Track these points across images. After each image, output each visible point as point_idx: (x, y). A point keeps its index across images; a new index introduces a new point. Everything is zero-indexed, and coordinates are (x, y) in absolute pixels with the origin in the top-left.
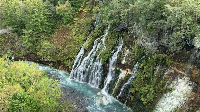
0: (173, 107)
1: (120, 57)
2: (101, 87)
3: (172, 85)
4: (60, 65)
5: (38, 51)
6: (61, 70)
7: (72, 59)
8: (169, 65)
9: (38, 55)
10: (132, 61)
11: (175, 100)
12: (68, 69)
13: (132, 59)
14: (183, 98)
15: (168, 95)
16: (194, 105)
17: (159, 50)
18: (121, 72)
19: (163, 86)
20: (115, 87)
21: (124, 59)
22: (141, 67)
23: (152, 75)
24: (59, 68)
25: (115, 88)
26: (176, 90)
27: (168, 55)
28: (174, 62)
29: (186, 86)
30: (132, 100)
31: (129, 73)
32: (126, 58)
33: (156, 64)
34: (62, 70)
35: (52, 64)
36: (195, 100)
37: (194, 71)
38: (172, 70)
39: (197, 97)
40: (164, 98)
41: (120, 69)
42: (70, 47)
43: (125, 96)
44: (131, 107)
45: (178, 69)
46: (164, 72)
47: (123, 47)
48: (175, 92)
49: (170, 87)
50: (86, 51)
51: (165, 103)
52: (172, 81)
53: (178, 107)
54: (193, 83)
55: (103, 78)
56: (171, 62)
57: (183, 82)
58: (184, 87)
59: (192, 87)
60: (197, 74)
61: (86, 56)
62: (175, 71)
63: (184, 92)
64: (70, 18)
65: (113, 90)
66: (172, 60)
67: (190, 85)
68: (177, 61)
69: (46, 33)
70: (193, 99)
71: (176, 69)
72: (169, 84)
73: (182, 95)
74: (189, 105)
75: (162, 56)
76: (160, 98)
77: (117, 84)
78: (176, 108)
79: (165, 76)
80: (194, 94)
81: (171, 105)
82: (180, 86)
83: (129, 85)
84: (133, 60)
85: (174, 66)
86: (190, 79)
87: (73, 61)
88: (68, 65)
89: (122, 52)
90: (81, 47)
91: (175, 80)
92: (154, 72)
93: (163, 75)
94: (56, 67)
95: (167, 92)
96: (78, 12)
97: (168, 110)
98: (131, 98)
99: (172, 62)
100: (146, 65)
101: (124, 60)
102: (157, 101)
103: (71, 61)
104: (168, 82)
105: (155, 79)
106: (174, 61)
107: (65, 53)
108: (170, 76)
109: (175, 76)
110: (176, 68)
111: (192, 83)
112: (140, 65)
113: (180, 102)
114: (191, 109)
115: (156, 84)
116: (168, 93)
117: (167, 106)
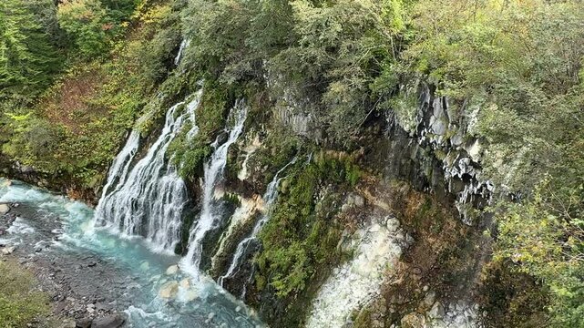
0: (351, 305)
1: (234, 159)
2: (181, 250)
3: (353, 243)
4: (69, 185)
5: (6, 142)
6: (72, 200)
7: (104, 166)
8: (353, 183)
9: (3, 152)
10: (263, 171)
11: (359, 287)
12: (90, 197)
13: (262, 167)
14: (377, 280)
15: (343, 271)
16: (401, 299)
17: (326, 140)
18: (239, 205)
19: (333, 244)
20: (217, 249)
21: (244, 165)
22: (283, 191)
23: (310, 214)
24: (66, 194)
25: (217, 254)
26: (361, 257)
27: (349, 153)
28: (364, 175)
29: (387, 245)
30: (259, 288)
31: (258, 207)
32: (249, 162)
33: (320, 181)
34: (76, 199)
35: (45, 181)
36: (404, 284)
37: (411, 202)
38: (357, 198)
39: (411, 276)
40: (331, 279)
41: (239, 197)
42: (97, 129)
43: (242, 277)
44: (256, 307)
45: (373, 195)
46: (340, 204)
47: (245, 130)
48: (359, 263)
49: (348, 249)
50: (144, 143)
51: (334, 295)
52: (356, 229)
53: (361, 307)
54: (405, 236)
55: (186, 222)
56: (357, 173)
57: (382, 233)
58: (382, 246)
59: (402, 247)
60: (418, 208)
61: (143, 157)
62: (366, 200)
63: (382, 261)
64: (99, 39)
65: (212, 259)
66: (361, 169)
67: (396, 242)
68: (371, 170)
69: (25, 88)
70: (399, 281)
71: (370, 195)
72: (347, 239)
73: (375, 269)
74: (388, 301)
75: (335, 155)
76: (325, 280)
77: (223, 241)
78: (357, 309)
79: (340, 215)
80: (405, 266)
81: (346, 301)
82: (373, 243)
83: (253, 244)
84: (266, 167)
85: (364, 185)
86: (398, 222)
87: (104, 173)
88: (91, 185)
89: (241, 144)
90: (130, 130)
91: (363, 227)
92: (314, 205)
93: (336, 213)
94: (57, 190)
95: (343, 263)
96: (125, 24)
97: (339, 314)
98: (256, 281)
99: (360, 173)
100: (294, 183)
101: (245, 169)
102: (317, 289)
103: (100, 172)
104: (345, 233)
105: (316, 225)
106: (366, 171)
107: (79, 147)
108: (353, 216)
109: (365, 215)
110: (369, 191)
111: (402, 237)
112: (280, 185)
113: (370, 291)
114: (392, 311)
115: (317, 241)
116: (344, 266)
117: (336, 303)
